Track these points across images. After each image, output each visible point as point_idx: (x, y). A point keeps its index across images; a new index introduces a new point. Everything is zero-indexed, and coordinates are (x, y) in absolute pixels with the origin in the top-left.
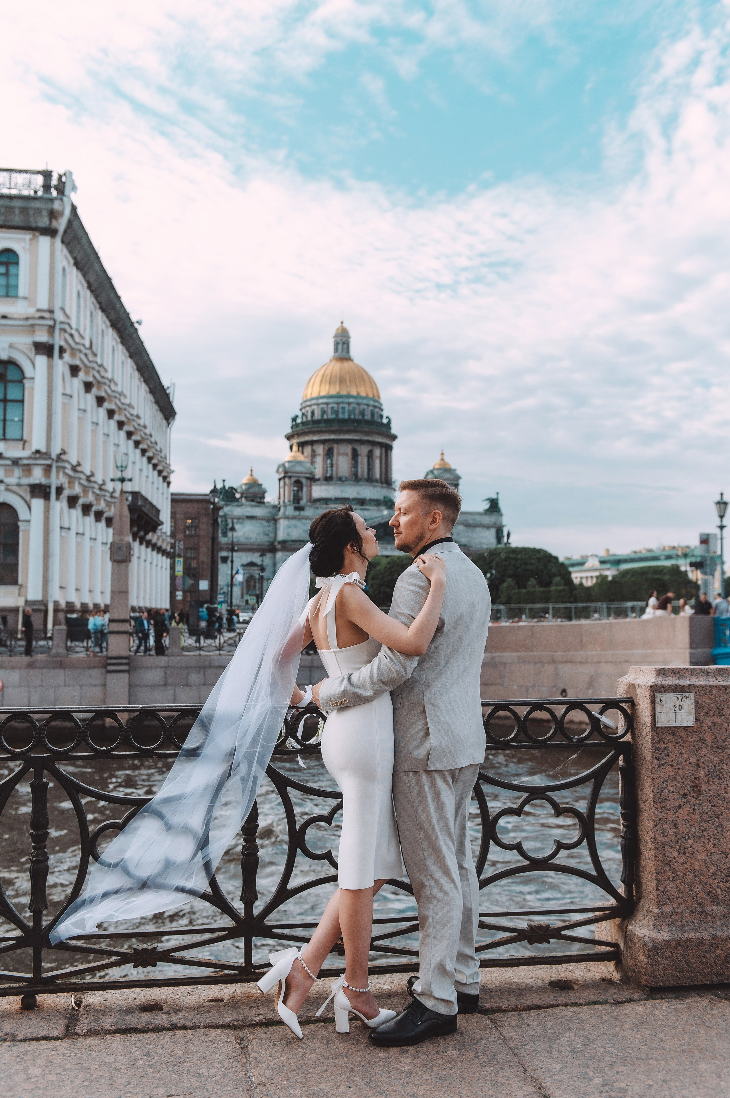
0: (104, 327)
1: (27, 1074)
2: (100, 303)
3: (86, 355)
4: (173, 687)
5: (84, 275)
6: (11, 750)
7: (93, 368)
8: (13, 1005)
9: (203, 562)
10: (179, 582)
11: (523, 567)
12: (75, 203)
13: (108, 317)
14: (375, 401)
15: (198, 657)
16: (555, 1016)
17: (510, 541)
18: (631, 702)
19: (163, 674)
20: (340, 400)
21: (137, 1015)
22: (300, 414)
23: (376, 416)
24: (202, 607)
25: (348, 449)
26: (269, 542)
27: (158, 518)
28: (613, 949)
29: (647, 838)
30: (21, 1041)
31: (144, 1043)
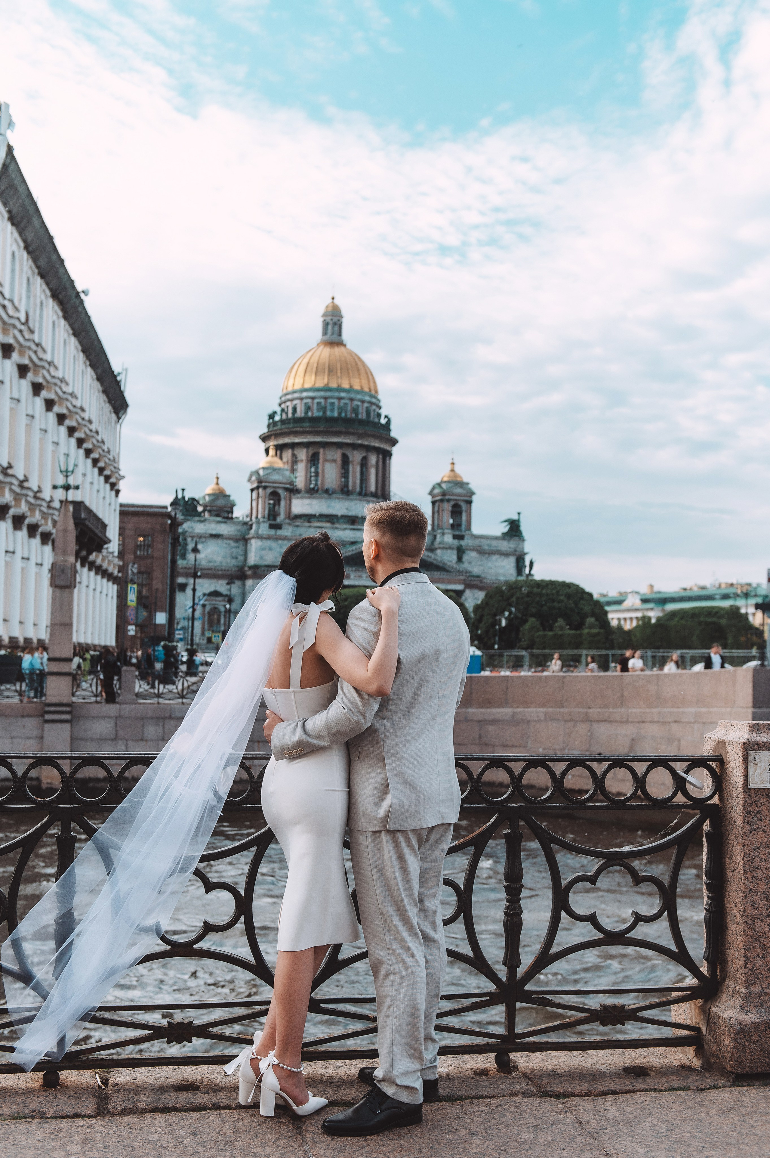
0: (43, 297)
1: (65, 1150)
2: (38, 267)
3: (21, 331)
4: (125, 742)
5: (21, 233)
6: (35, 800)
7: (30, 348)
8: (33, 1082)
9: (157, 590)
10: (131, 614)
11: (548, 604)
12: (11, 144)
13: (48, 284)
14: (371, 396)
15: (156, 705)
16: (634, 1101)
17: (533, 572)
18: (721, 760)
19: (113, 725)
20: (328, 394)
21: (173, 1094)
22: (278, 410)
23: (372, 415)
24: (158, 644)
25: (337, 455)
26: (238, 567)
27: (105, 535)
28: (693, 1033)
29: (735, 911)
30: (51, 1118)
31: (188, 1122)
